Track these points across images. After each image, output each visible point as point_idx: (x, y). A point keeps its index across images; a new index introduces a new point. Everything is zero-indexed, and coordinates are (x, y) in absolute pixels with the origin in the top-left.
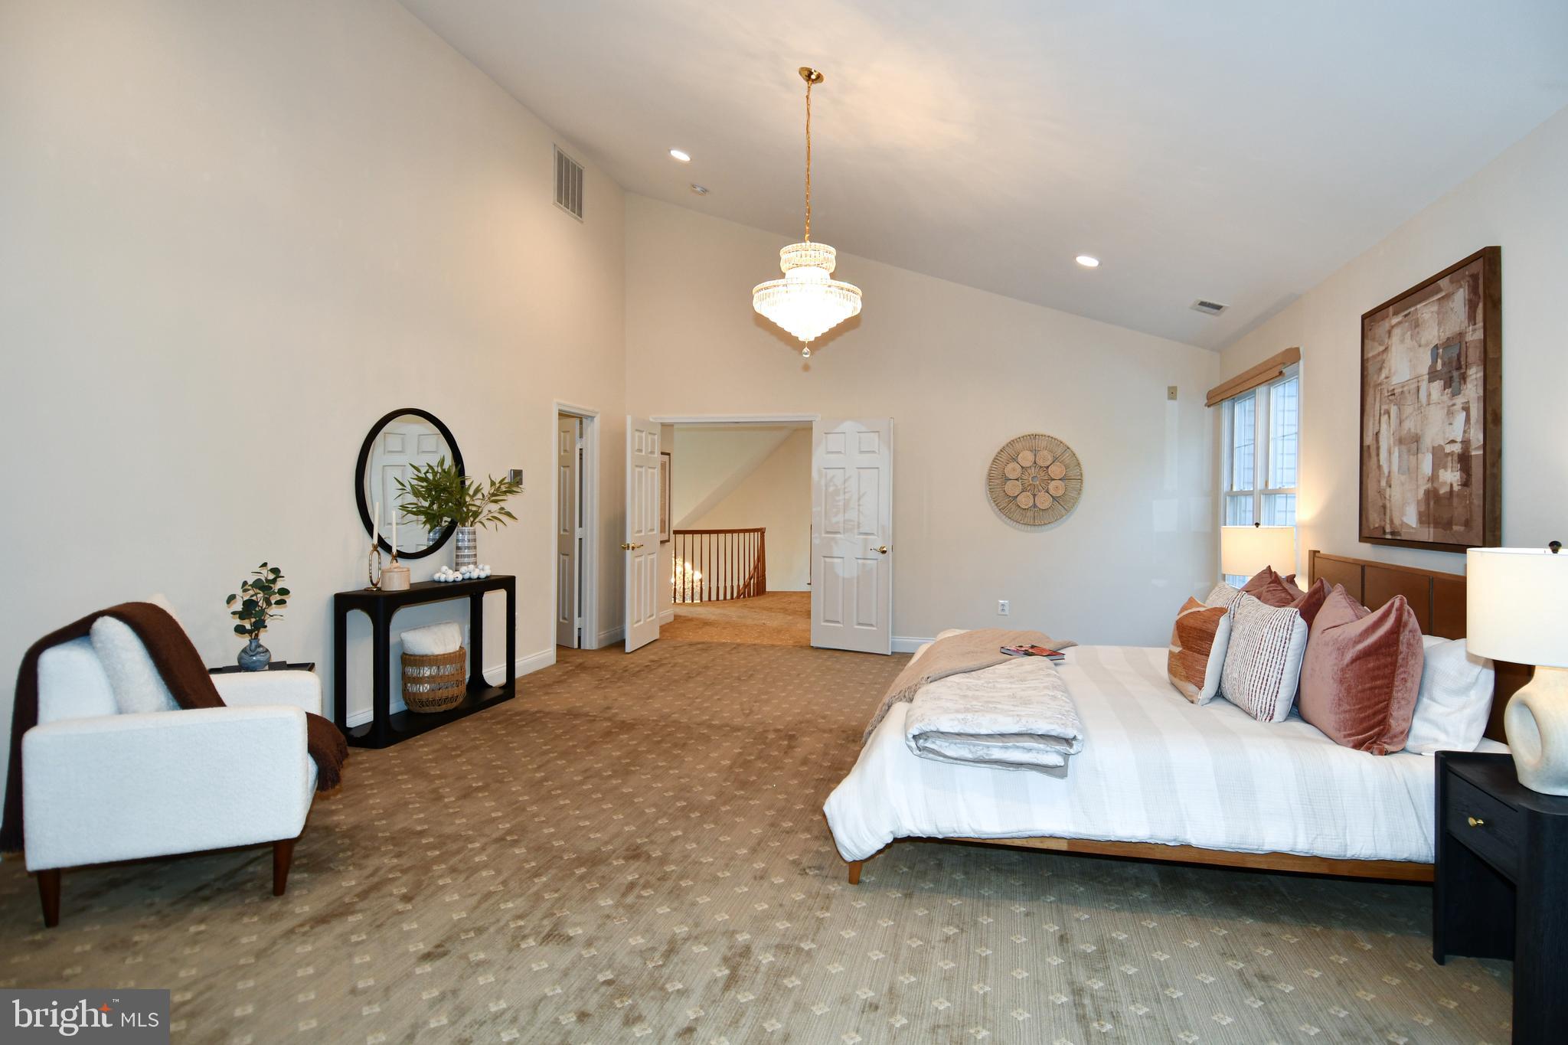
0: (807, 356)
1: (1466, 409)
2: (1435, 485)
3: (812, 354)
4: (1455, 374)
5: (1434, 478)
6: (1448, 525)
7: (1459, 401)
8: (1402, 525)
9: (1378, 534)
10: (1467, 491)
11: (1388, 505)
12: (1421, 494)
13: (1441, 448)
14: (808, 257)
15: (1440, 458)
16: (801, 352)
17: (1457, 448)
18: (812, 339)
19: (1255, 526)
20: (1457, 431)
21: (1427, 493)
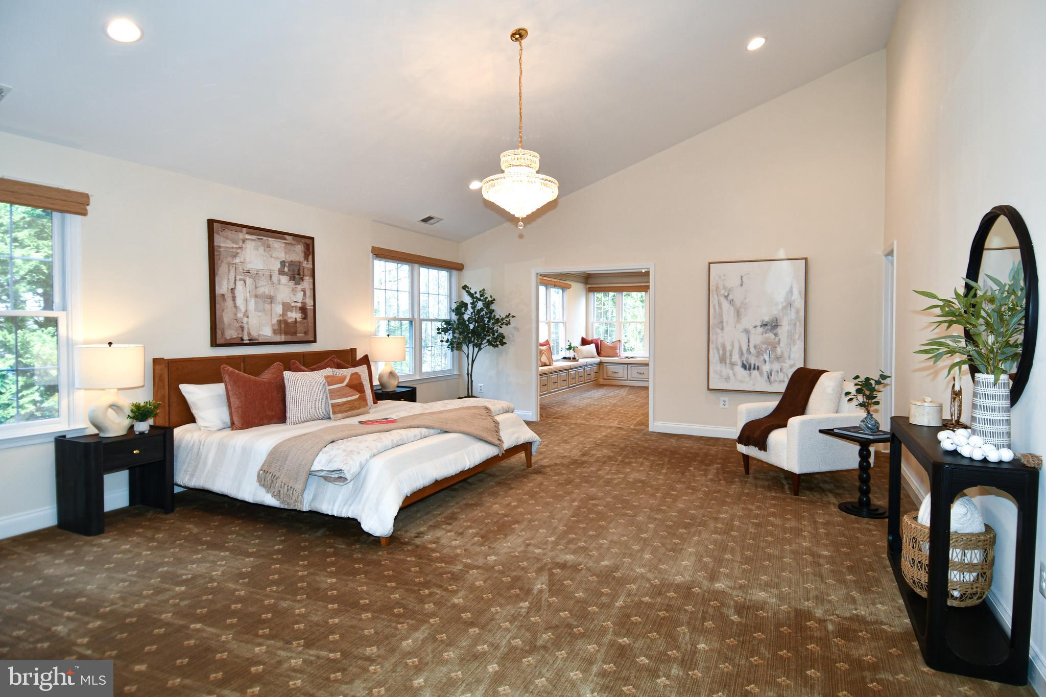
0: (521, 228)
1: (304, 291)
2: (285, 318)
3: (524, 227)
4: (297, 276)
5: (283, 315)
6: (295, 333)
7: (299, 287)
8: (259, 336)
9: (239, 341)
10: (305, 321)
11: (245, 326)
12: (275, 321)
13: (288, 303)
14: (519, 160)
15: (287, 307)
16: (517, 225)
17: (299, 305)
18: (525, 216)
19: (108, 345)
20: (299, 297)
21: (279, 322)
